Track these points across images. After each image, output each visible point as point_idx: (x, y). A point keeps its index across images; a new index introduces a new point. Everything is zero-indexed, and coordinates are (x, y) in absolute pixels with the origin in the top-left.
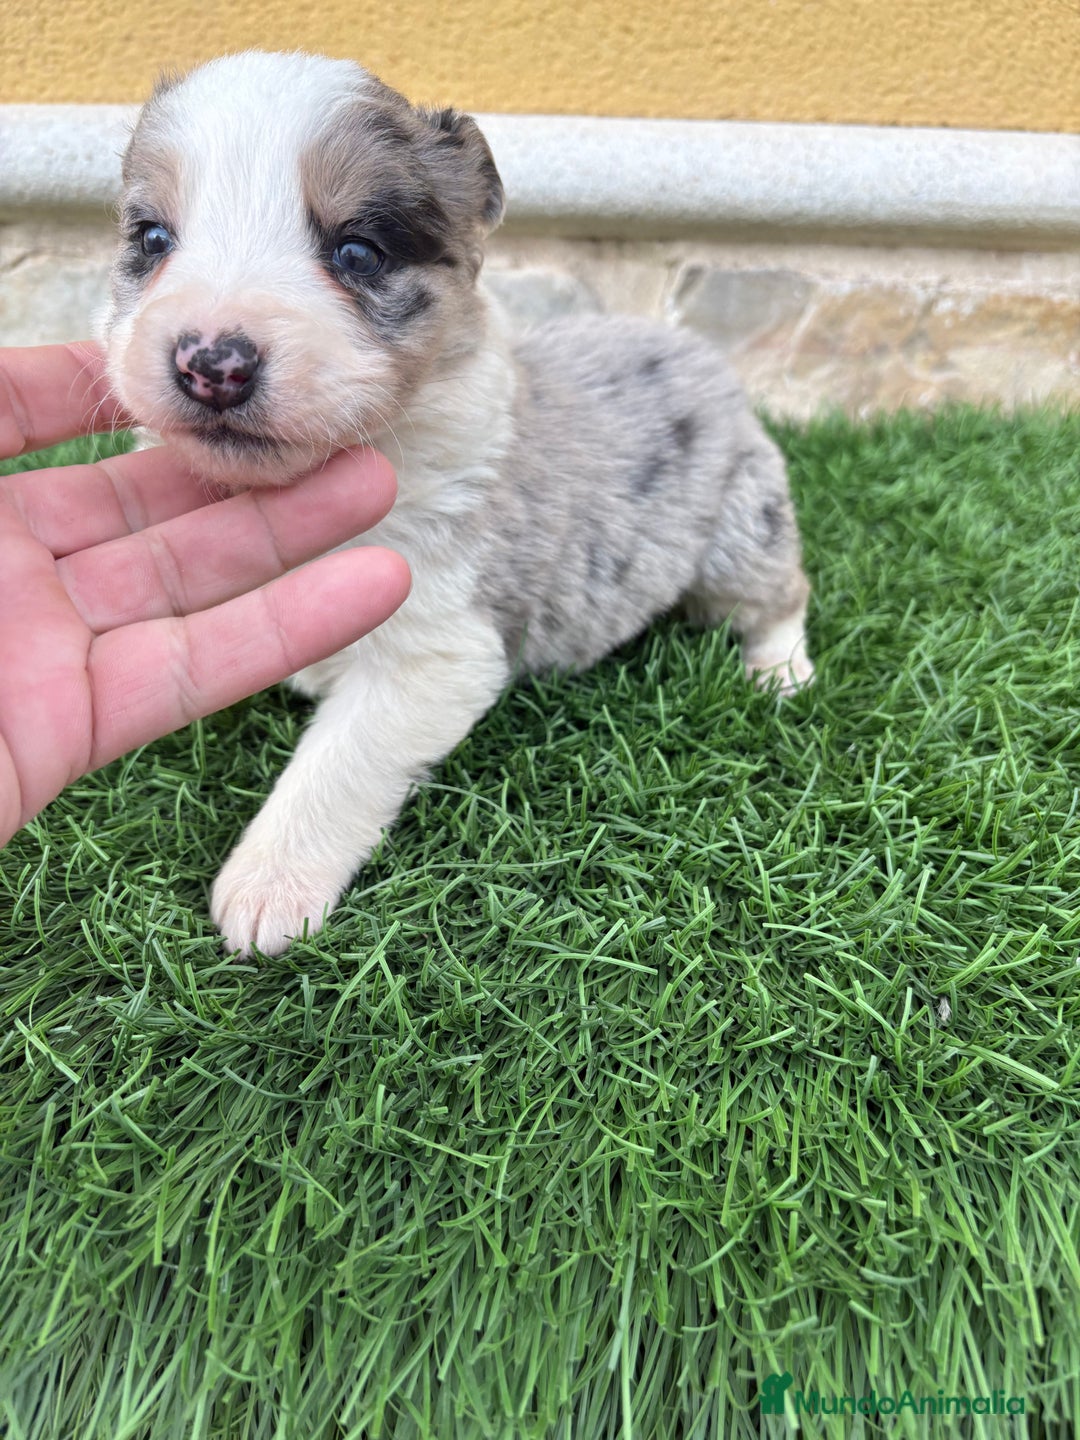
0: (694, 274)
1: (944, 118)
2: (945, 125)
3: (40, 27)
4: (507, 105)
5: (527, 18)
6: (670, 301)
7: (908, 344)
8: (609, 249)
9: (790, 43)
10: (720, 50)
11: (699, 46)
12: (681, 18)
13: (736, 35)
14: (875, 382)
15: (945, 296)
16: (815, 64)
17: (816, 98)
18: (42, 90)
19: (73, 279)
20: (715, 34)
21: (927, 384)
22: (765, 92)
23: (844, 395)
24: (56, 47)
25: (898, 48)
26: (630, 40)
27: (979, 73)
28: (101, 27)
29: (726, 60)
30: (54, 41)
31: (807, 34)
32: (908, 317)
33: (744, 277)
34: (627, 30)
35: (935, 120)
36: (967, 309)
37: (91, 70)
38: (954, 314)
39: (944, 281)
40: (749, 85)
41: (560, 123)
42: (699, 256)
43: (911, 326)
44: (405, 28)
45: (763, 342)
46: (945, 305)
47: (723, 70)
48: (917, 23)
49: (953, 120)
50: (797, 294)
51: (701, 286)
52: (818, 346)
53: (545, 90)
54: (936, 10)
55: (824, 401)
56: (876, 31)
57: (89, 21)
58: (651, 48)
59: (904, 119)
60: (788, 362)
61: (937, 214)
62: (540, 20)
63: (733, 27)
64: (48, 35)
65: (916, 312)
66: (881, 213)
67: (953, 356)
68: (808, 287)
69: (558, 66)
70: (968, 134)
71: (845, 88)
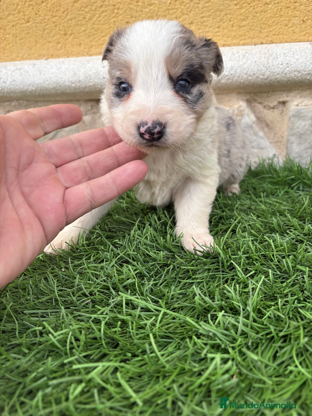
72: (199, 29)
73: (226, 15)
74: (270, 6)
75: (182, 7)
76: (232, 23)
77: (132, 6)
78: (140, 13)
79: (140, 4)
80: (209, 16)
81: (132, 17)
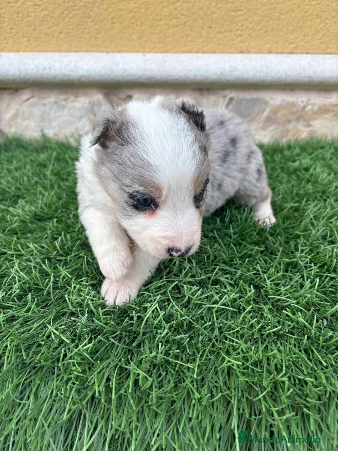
0: (231, 100)
1: (308, 51)
2: (308, 53)
3: (35, 30)
4: (174, 50)
5: (180, 25)
6: (224, 108)
7: (298, 119)
8: (205, 92)
9: (260, 30)
10: (238, 32)
11: (232, 31)
12: (227, 23)
13: (244, 28)
14: (288, 131)
15: (309, 104)
16: (268, 36)
17: (268, 46)
18: (35, 48)
19: (44, 105)
20: (237, 28)
21: (304, 131)
22: (252, 45)
23: (278, 135)
24: (40, 36)
25: (293, 31)
26: (211, 30)
27: (318, 37)
28: (53, 29)
29: (240, 35)
30: (39, 34)
31: (265, 27)
32: (298, 111)
33: (246, 100)
34: (210, 27)
35: (305, 52)
36: (316, 108)
37: (50, 42)
38: (312, 110)
39: (309, 100)
40: (247, 43)
41: (190, 56)
42: (232, 94)
43: (299, 114)
44: (143, 28)
45: (253, 120)
46: (309, 107)
47: (240, 39)
48: (299, 23)
49: (310, 52)
50: (263, 105)
51: (234, 103)
52: (270, 121)
53: (185, 46)
54: (304, 19)
55: (272, 137)
56: (286, 25)
57: (49, 28)
58: (218, 32)
59: (295, 51)
60: (261, 125)
61: (306, 80)
62: (184, 25)
63: (242, 26)
64: (37, 32)
65: (300, 110)
66: (289, 80)
67: (312, 123)
68: (266, 103)
69: (189, 38)
70: (315, 56)
71: (277, 43)
72: (67, 38)
73: (85, 29)
74: (116, 25)
75: (53, 20)
76: (90, 35)
77: (14, 16)
78: (21, 22)
79: (20, 15)
80: (73, 29)
81: (15, 25)
